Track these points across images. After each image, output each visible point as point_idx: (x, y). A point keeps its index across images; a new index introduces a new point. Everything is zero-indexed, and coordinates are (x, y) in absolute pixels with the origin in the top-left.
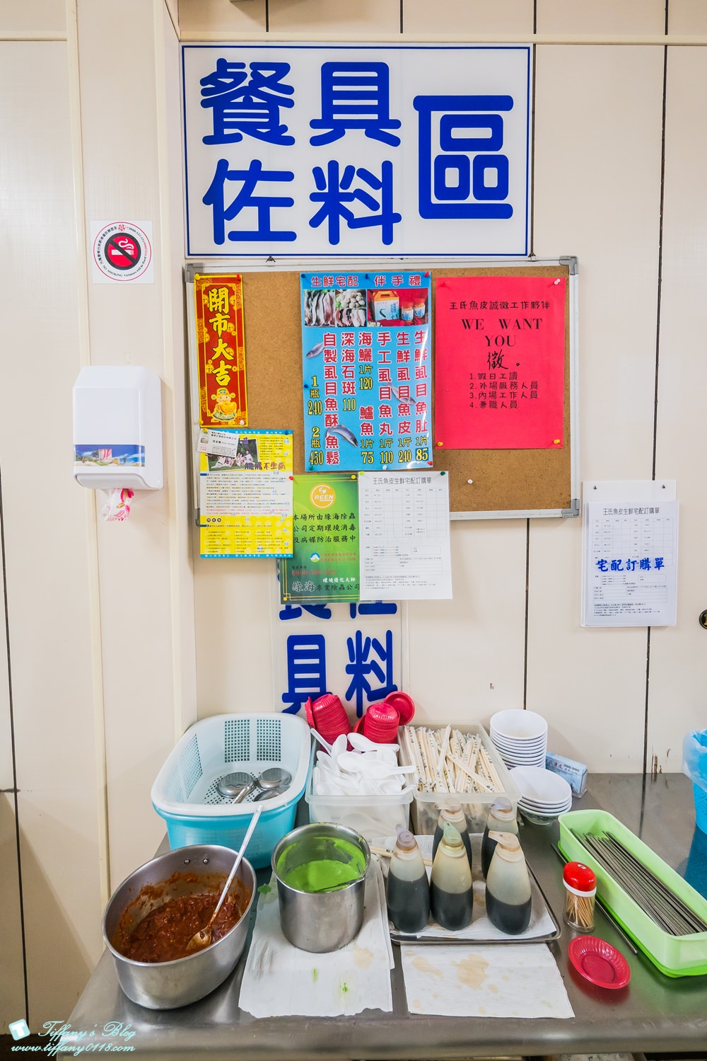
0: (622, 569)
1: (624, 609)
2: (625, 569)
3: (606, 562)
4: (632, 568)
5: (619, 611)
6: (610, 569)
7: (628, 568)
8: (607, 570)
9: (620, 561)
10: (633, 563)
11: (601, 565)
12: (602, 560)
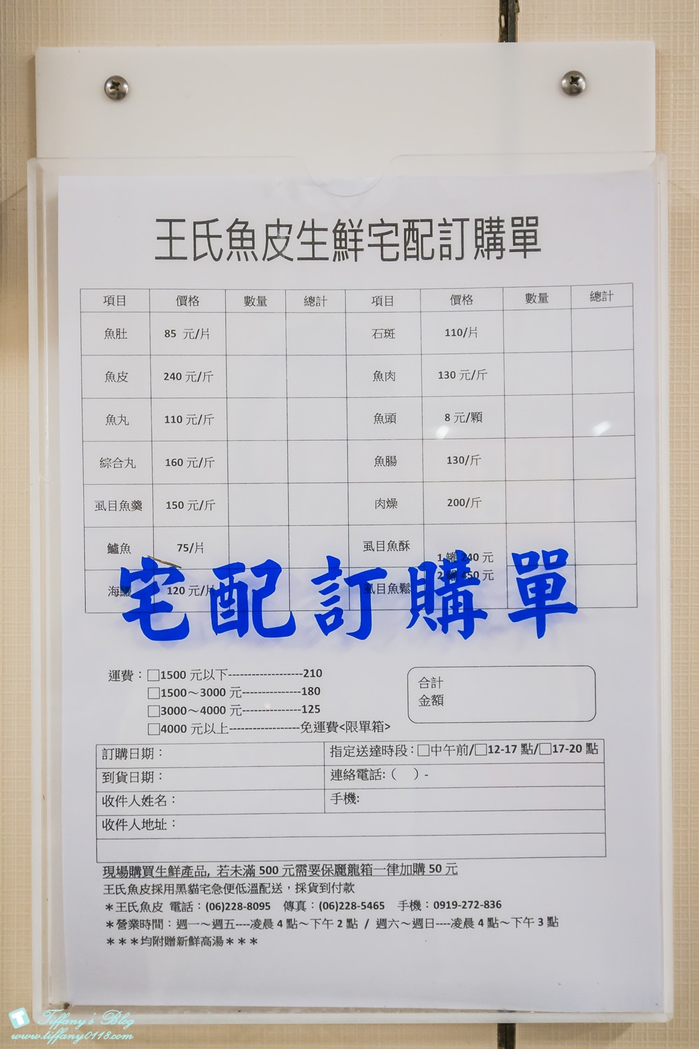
0: (288, 629)
1: (312, 899)
2: (307, 623)
3: (175, 575)
4: (353, 620)
5: (277, 913)
6: (201, 622)
7: (329, 622)
8: (181, 632)
9: (270, 570)
10: (364, 581)
11: (143, 596)
12: (150, 567)
